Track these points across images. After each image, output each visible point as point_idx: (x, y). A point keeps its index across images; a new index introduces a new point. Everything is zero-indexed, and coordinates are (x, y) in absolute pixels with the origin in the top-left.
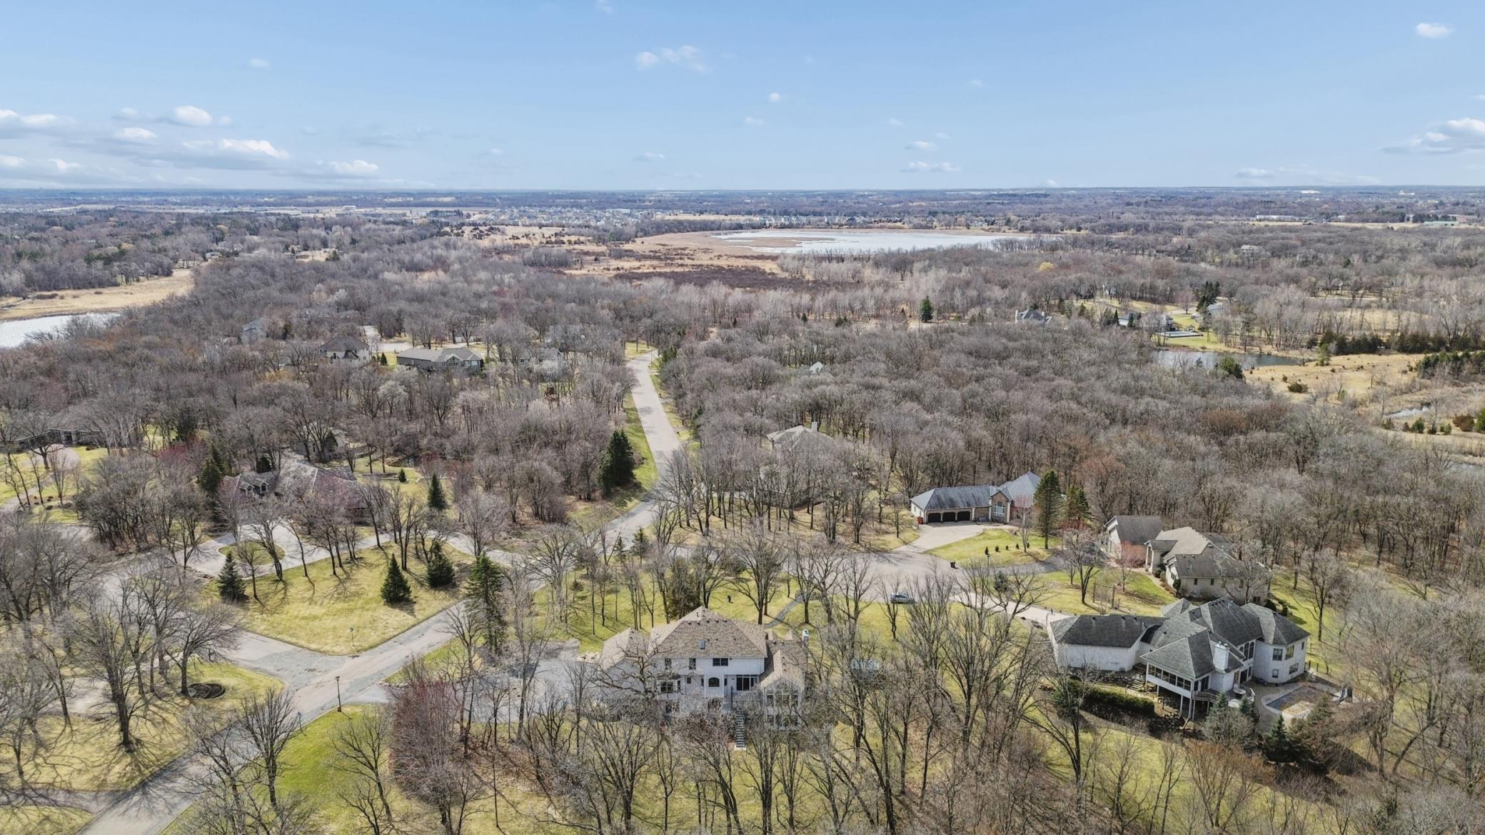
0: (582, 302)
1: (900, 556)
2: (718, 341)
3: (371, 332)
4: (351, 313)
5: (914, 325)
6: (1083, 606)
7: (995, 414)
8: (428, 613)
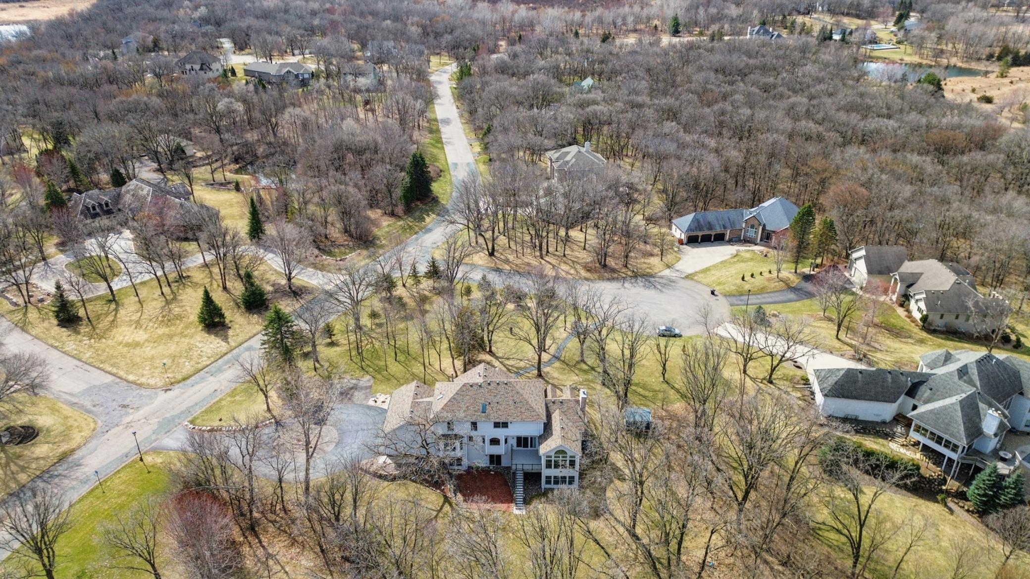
0: (396, 18)
1: (664, 281)
2: (506, 57)
3: (227, 44)
4: (209, 28)
5: (666, 40)
6: (837, 341)
7: (743, 133)
8: (240, 339)
